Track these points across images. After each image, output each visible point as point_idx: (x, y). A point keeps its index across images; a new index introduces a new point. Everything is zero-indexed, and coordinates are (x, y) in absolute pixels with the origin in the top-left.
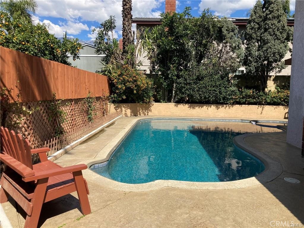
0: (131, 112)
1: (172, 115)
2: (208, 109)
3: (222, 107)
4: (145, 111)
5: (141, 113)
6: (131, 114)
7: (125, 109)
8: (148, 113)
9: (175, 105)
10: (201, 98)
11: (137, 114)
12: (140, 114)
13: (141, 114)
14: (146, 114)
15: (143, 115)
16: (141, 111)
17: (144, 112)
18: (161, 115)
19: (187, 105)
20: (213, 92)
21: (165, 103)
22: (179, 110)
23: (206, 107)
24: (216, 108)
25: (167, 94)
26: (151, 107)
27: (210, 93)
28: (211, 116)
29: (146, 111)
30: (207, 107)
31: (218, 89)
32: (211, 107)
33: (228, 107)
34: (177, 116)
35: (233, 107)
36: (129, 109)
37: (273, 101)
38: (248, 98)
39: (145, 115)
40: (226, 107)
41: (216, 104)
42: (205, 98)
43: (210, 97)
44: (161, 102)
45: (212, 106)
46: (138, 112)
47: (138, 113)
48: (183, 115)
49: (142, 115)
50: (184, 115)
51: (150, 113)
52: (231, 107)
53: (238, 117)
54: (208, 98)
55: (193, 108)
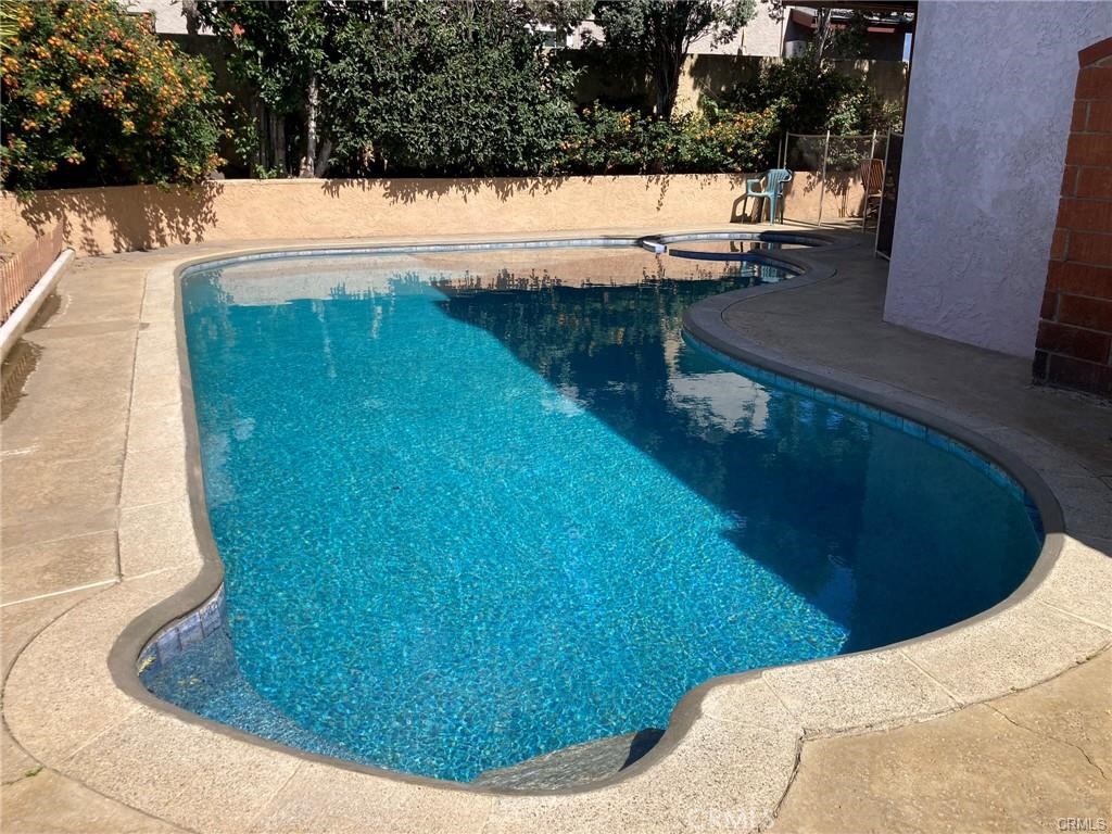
0: (117, 233)
1: (314, 236)
2: (466, 200)
3: (519, 188)
4: (185, 223)
5: (167, 231)
6: (117, 243)
7: (84, 216)
8: (199, 229)
9: (325, 186)
10: (438, 149)
11: (149, 239)
12: (162, 241)
13: (168, 239)
14: (193, 236)
15: (177, 241)
16: (164, 224)
17: (182, 227)
18: (265, 236)
19: (377, 184)
20: (485, 124)
21: (277, 178)
22: (345, 211)
23: (460, 192)
24: (497, 192)
25: (282, 135)
26: (210, 199)
27: (473, 129)
28: (482, 231)
29: (191, 221)
30: (461, 189)
31: (506, 112)
32: (477, 191)
33: (541, 186)
34: (337, 238)
35: (559, 186)
36: (101, 215)
37: (698, 155)
38: (615, 148)
39: (187, 241)
40: (536, 186)
41: (498, 175)
42: (455, 151)
43: (472, 145)
44: (257, 176)
45: (483, 186)
46: (152, 228)
47: (153, 233)
48: (365, 233)
49: (173, 241)
50: (371, 231)
51: (209, 233)
52: (553, 188)
53: (582, 227)
54: (467, 150)
55: (408, 197)
